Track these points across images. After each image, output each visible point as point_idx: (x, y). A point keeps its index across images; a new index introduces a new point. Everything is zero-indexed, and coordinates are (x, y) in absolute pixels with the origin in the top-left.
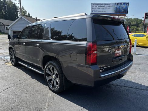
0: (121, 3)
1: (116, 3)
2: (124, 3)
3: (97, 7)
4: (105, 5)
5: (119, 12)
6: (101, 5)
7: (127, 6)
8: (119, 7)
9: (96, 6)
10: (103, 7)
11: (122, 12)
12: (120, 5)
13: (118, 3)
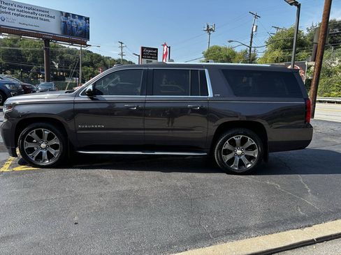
0: (74, 16)
1: (62, 12)
2: (80, 17)
3: (16, 12)
4: (36, 12)
5: (72, 34)
6: (26, 10)
7: (87, 24)
8: (70, 23)
9: (10, 7)
10: (32, 15)
11: (77, 36)
12: (72, 19)
13: (67, 15)
